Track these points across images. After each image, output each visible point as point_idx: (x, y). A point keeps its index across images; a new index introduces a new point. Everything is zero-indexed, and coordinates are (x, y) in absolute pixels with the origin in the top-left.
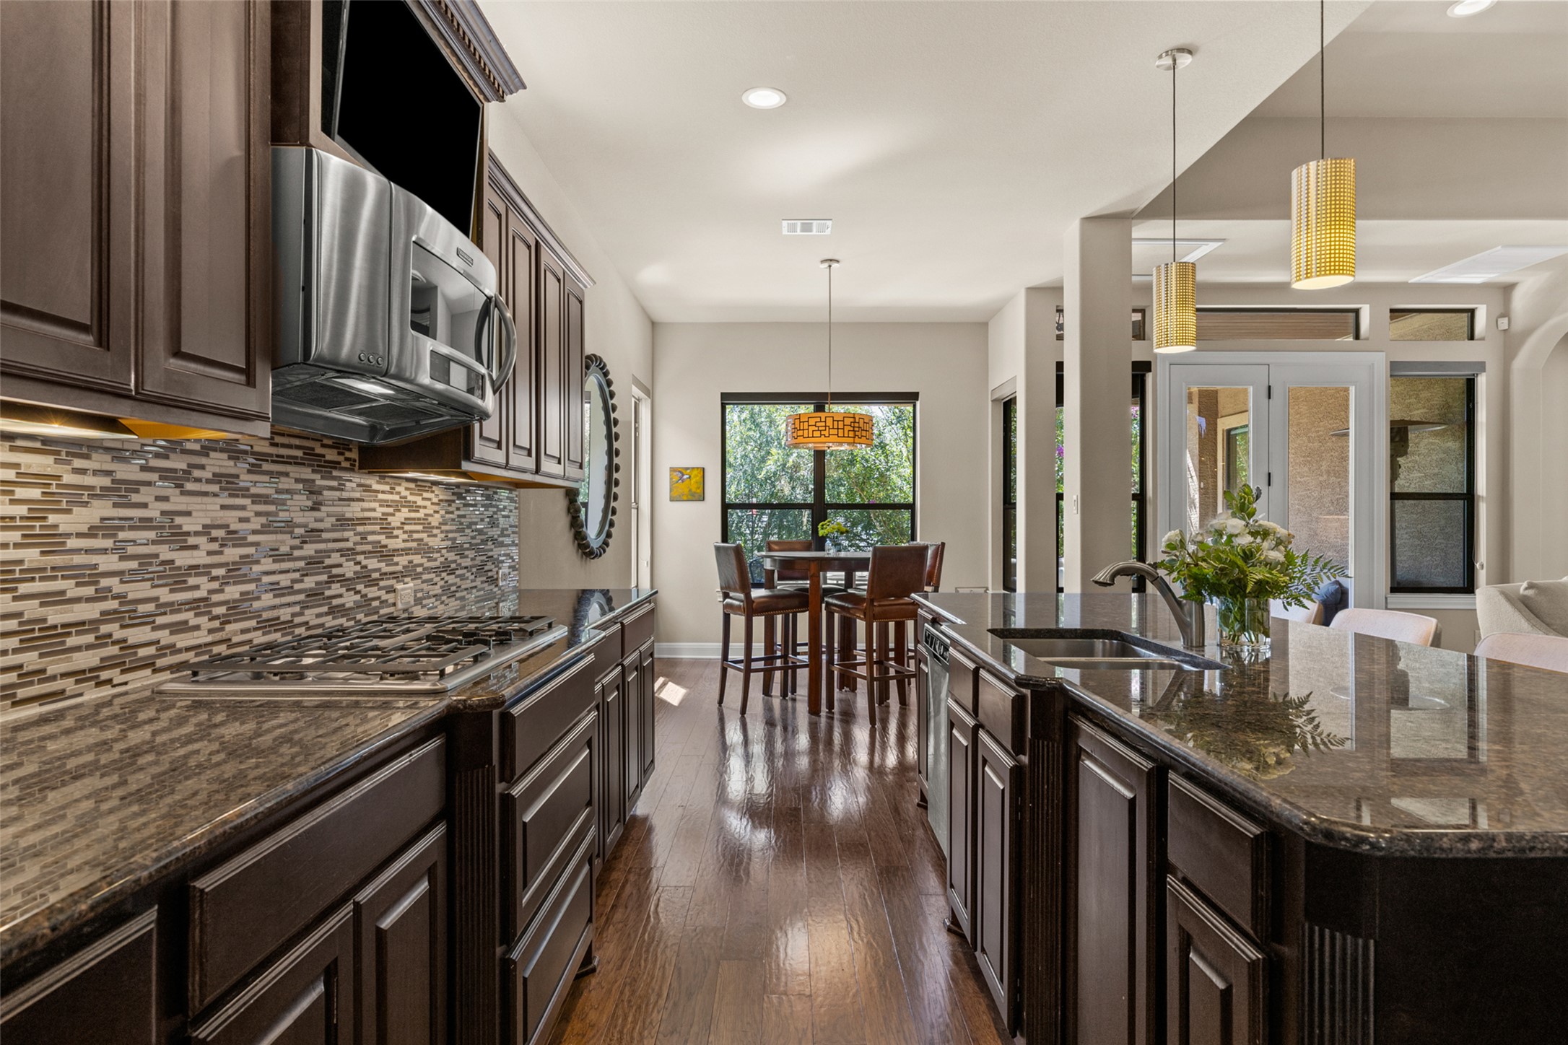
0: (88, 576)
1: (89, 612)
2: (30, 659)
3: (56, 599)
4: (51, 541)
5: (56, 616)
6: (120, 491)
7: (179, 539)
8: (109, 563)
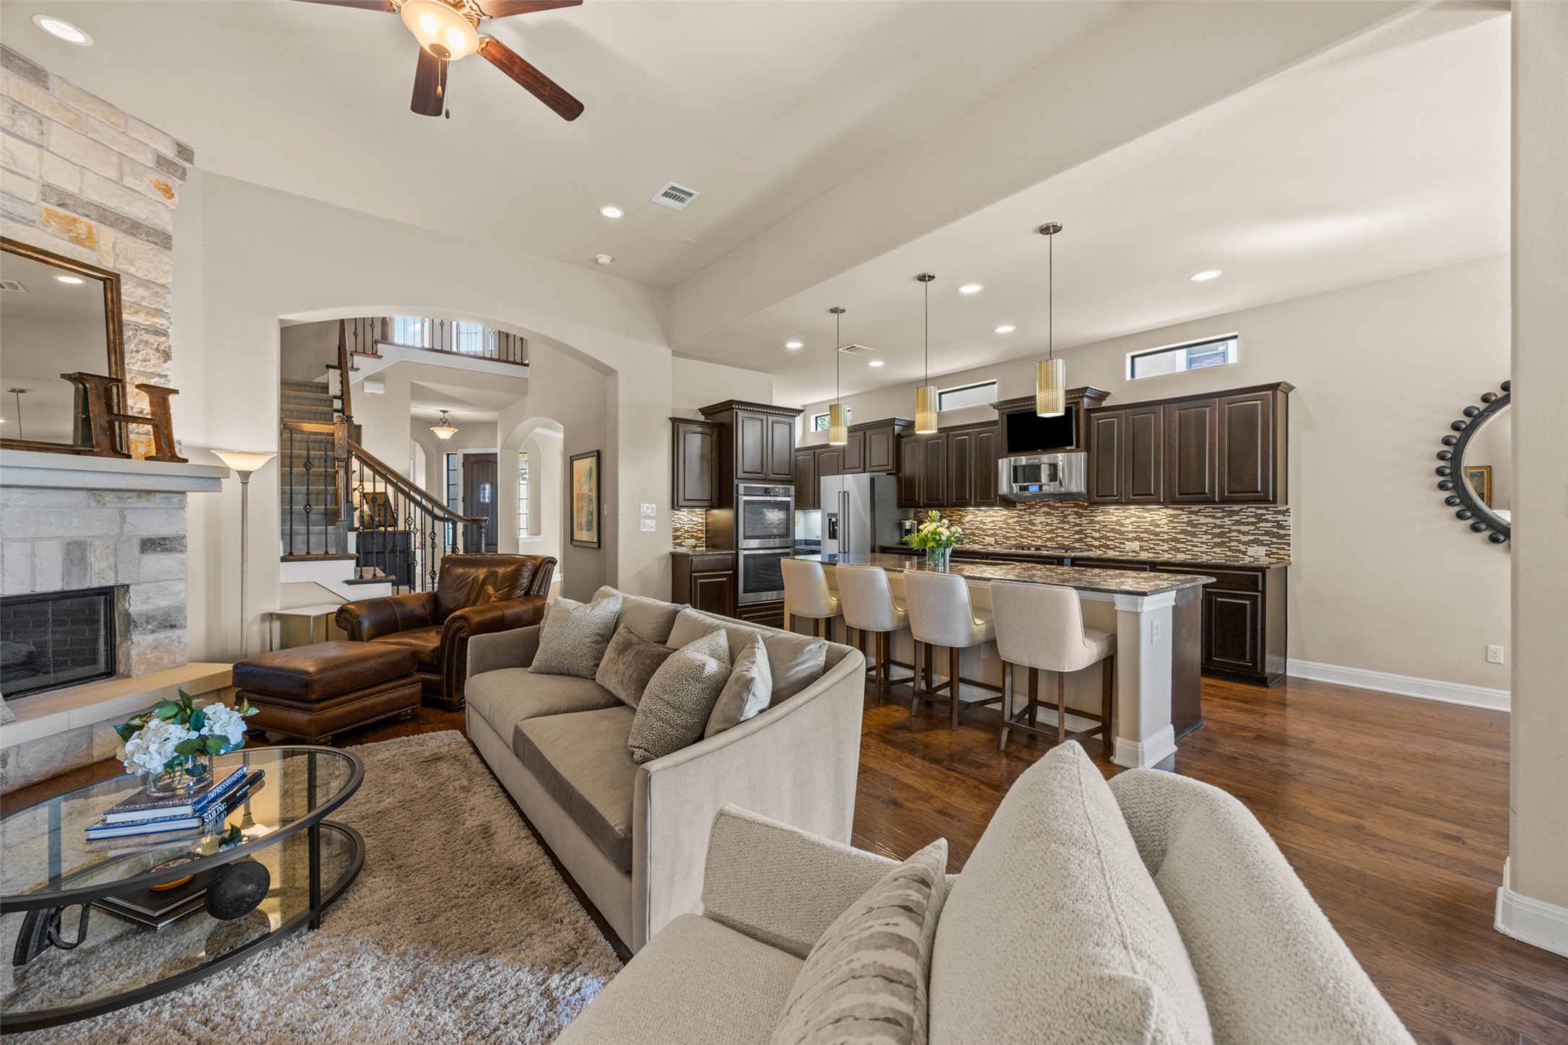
0: (1014, 529)
1: (1015, 535)
2: (1004, 540)
3: (1008, 532)
4: (1008, 524)
5: (1008, 535)
6: (1020, 517)
7: (1034, 525)
8: (1018, 528)
